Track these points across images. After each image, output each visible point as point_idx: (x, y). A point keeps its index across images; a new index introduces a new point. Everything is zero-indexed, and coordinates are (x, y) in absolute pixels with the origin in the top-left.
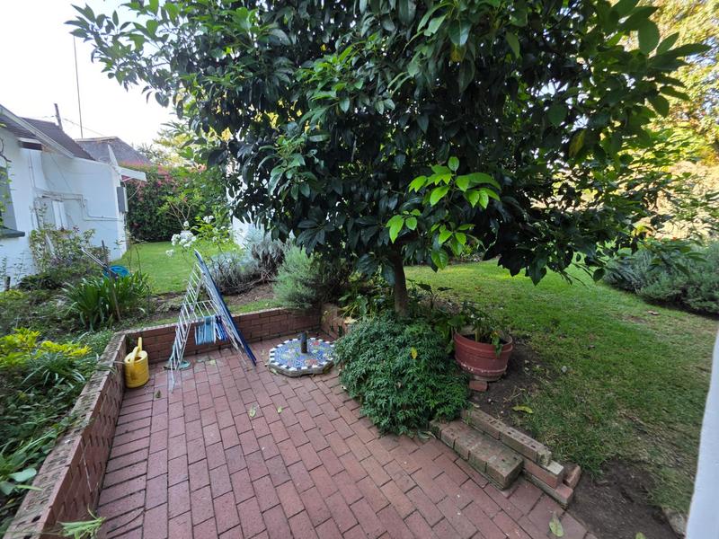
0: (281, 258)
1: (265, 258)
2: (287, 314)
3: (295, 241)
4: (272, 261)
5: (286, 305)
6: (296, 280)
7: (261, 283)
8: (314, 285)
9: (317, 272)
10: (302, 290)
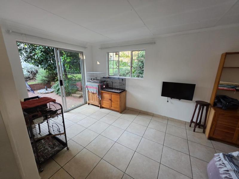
0: (37, 72)
1: (32, 72)
2: (41, 84)
3: (41, 67)
4: (34, 73)
5: (40, 82)
6: (42, 77)
7: (31, 79)
8: (48, 77)
9: (48, 74)
10: (44, 78)
